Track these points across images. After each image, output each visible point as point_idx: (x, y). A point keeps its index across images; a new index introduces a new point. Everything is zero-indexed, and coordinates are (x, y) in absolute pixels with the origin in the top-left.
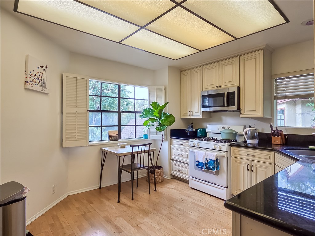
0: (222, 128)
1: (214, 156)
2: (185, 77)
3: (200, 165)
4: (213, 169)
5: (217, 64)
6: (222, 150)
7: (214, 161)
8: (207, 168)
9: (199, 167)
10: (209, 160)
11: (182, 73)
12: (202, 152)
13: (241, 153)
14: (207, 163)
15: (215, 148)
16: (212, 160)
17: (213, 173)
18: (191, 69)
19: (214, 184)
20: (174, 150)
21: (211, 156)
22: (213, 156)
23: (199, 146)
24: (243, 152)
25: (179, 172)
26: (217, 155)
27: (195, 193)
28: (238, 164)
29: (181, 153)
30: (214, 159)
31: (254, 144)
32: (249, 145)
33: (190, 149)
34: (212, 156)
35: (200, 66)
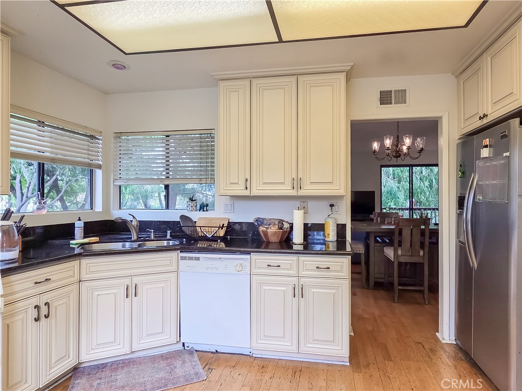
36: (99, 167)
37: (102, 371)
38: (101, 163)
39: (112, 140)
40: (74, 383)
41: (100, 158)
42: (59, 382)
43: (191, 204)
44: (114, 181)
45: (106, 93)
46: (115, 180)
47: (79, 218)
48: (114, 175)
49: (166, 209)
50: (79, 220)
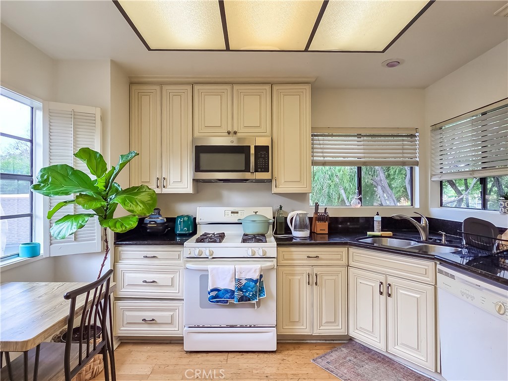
0: (232, 213)
1: (255, 271)
2: (145, 100)
3: (220, 296)
4: (254, 296)
5: (228, 87)
6: (268, 255)
7: (256, 281)
8: (241, 299)
9: (217, 302)
10: (244, 282)
11: (134, 87)
12: (228, 268)
13: (295, 257)
14: (240, 289)
15: (253, 255)
16: (251, 280)
17: (253, 306)
18: (161, 84)
19: (250, 327)
20: (127, 275)
21: (249, 272)
22: (253, 270)
23: (212, 255)
24: (299, 254)
25: (146, 325)
26: (261, 268)
27: (208, 361)
28: (290, 277)
29: (150, 277)
30: (256, 276)
31: (304, 238)
32: (298, 240)
33: (190, 265)
34: (251, 271)
35: (188, 84)
36: (417, 164)
37: (364, 354)
38: (418, 159)
39: (430, 134)
40: (340, 348)
41: (417, 155)
42: (335, 342)
43: (503, 203)
44: (431, 177)
45: (424, 87)
46: (432, 175)
47: (378, 213)
48: (432, 170)
49: (482, 209)
50: (378, 214)
